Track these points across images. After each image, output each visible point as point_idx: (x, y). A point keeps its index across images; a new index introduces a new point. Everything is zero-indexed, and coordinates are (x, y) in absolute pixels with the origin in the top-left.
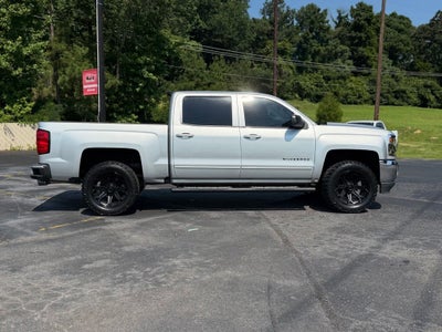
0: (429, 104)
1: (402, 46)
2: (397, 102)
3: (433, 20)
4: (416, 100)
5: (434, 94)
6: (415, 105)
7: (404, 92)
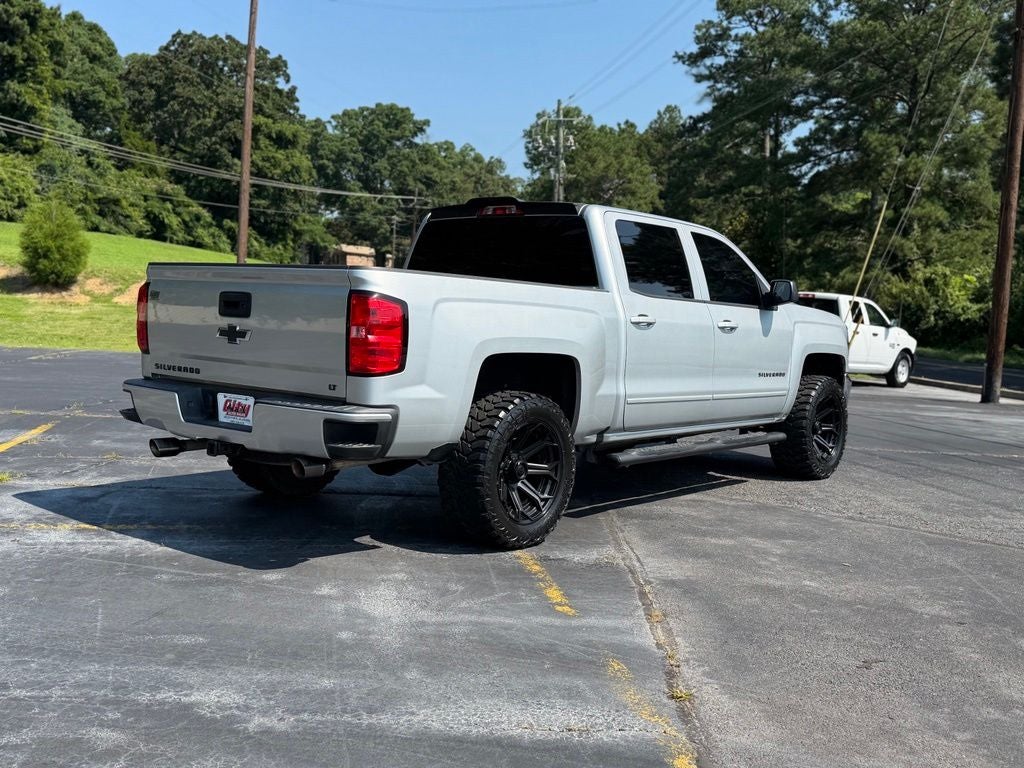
0: (168, 234)
1: (102, 96)
2: (104, 224)
3: (166, 48)
4: (142, 223)
5: (178, 214)
6: (140, 235)
7: (116, 202)
